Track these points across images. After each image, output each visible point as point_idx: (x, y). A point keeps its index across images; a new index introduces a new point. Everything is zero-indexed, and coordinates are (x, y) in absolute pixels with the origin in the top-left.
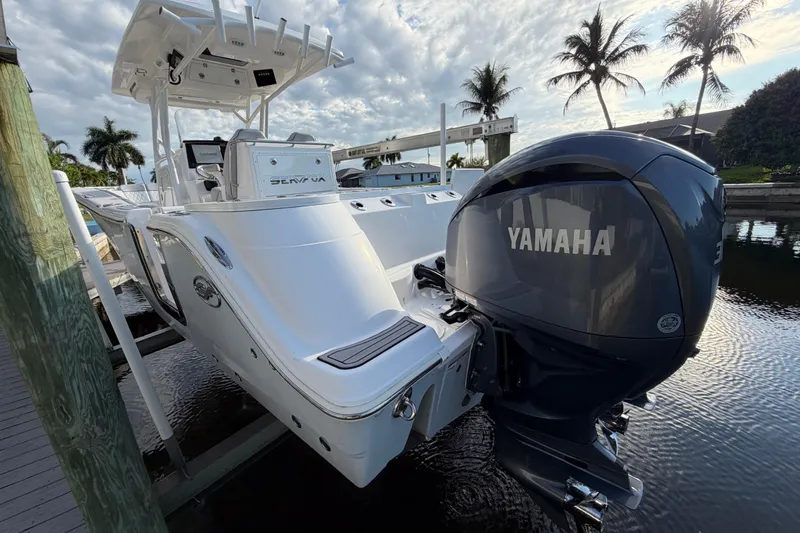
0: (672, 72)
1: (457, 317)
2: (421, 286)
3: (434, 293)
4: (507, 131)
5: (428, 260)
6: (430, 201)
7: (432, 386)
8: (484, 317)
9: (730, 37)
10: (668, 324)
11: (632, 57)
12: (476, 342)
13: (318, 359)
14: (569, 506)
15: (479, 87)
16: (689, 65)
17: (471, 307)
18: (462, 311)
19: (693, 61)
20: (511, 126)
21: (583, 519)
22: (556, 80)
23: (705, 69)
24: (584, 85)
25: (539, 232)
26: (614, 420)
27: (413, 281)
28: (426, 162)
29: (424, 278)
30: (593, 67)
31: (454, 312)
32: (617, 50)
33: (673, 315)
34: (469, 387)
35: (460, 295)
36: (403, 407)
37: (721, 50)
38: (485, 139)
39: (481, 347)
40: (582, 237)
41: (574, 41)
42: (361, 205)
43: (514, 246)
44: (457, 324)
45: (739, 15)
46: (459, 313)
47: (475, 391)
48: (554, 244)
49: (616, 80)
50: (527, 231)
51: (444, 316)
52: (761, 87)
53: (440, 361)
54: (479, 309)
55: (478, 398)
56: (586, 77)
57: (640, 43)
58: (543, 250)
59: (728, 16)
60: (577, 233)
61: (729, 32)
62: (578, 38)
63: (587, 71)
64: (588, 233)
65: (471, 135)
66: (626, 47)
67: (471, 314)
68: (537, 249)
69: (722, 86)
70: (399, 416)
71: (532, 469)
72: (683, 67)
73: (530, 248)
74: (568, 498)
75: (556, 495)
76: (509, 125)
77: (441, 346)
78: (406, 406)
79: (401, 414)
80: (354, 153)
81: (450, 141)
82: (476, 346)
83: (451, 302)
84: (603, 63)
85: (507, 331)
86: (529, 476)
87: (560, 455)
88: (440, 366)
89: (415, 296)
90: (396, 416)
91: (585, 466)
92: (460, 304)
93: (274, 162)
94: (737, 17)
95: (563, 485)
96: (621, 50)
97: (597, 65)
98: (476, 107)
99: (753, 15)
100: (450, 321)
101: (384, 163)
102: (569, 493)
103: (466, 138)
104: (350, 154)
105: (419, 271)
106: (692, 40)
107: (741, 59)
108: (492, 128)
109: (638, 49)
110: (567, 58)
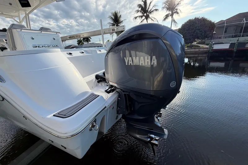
0: (165, 18)
1: (111, 91)
2: (98, 82)
3: (103, 84)
4: (122, 30)
5: (100, 73)
6: (98, 52)
7: (104, 116)
8: (120, 90)
9: (177, 9)
10: (173, 85)
11: (155, 12)
12: (118, 98)
13: (54, 115)
14: (149, 142)
15: (113, 18)
16: (168, 16)
17: (115, 87)
18: (113, 88)
19: (169, 15)
20: (124, 29)
21: (153, 144)
22: (136, 18)
23: (172, 17)
24: (143, 20)
25: (134, 58)
26: (158, 114)
27: (95, 80)
28: (99, 43)
29: (99, 79)
30: (145, 14)
31: (110, 89)
32: (151, 10)
33: (174, 82)
34: (117, 113)
35: (111, 83)
36: (93, 126)
37: (175, 12)
38: (116, 33)
39: (120, 100)
40: (148, 59)
41: (140, 6)
42: (71, 54)
43: (127, 64)
44: (111, 93)
45: (178, 3)
46: (111, 89)
47: (119, 114)
48: (139, 62)
49: (151, 19)
50: (130, 58)
51: (106, 91)
52: (184, 23)
53: (106, 107)
54: (118, 87)
55: (121, 116)
56: (144, 18)
57: (157, 9)
58: (136, 64)
59: (176, 3)
60: (146, 57)
61: (176, 8)
62: (141, 5)
63: (144, 15)
64: (149, 57)
65: (111, 31)
66: (153, 9)
67: (115, 89)
68: (134, 64)
69: (176, 22)
70: (92, 130)
71: (139, 134)
72: (167, 16)
73: (132, 64)
74: (149, 139)
75: (146, 139)
76: (123, 28)
77: (105, 102)
78: (94, 126)
79: (93, 129)
80: (71, 37)
81: (105, 33)
82: (118, 100)
83: (109, 86)
84: (148, 14)
85: (127, 93)
86: (138, 136)
87: (146, 128)
88: (106, 109)
89: (97, 85)
90: (91, 130)
91: (152, 130)
92: (112, 86)
93: (33, 39)
94: (178, 4)
95: (147, 136)
96: (152, 10)
97: (147, 14)
98: (113, 25)
99: (181, 4)
100: (108, 92)
101: (85, 43)
102: (149, 138)
103: (110, 32)
104: (69, 37)
105: (97, 77)
106: (168, 9)
107: (179, 16)
108: (118, 29)
109: (156, 10)
110: (138, 12)
